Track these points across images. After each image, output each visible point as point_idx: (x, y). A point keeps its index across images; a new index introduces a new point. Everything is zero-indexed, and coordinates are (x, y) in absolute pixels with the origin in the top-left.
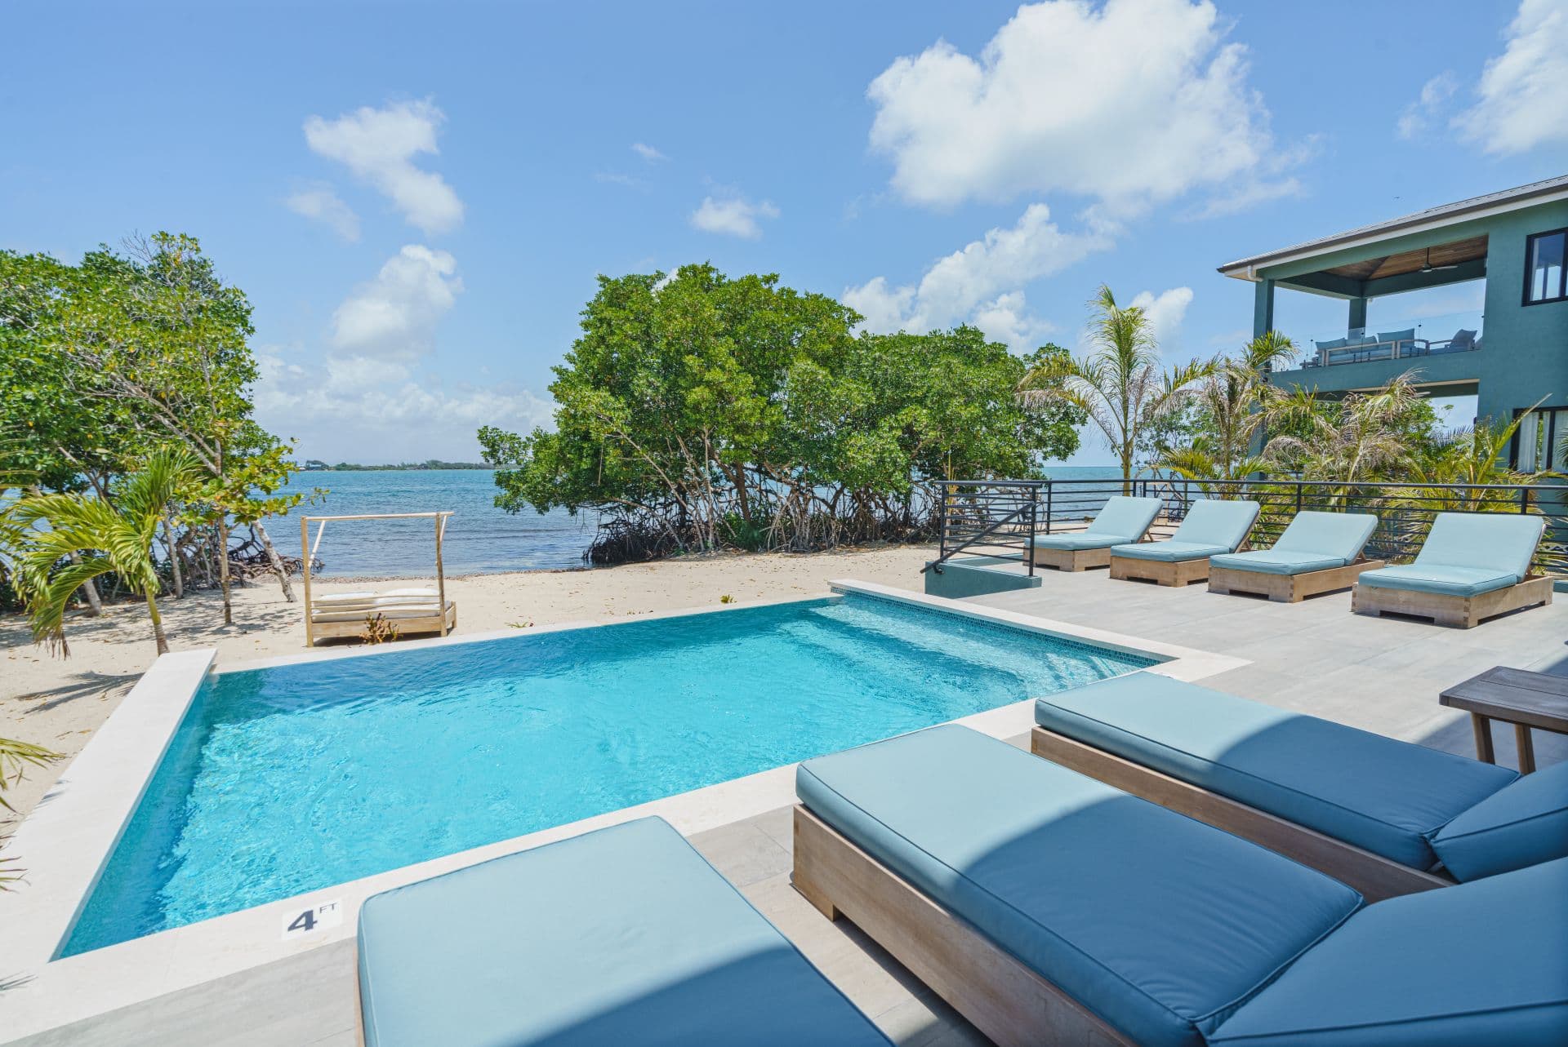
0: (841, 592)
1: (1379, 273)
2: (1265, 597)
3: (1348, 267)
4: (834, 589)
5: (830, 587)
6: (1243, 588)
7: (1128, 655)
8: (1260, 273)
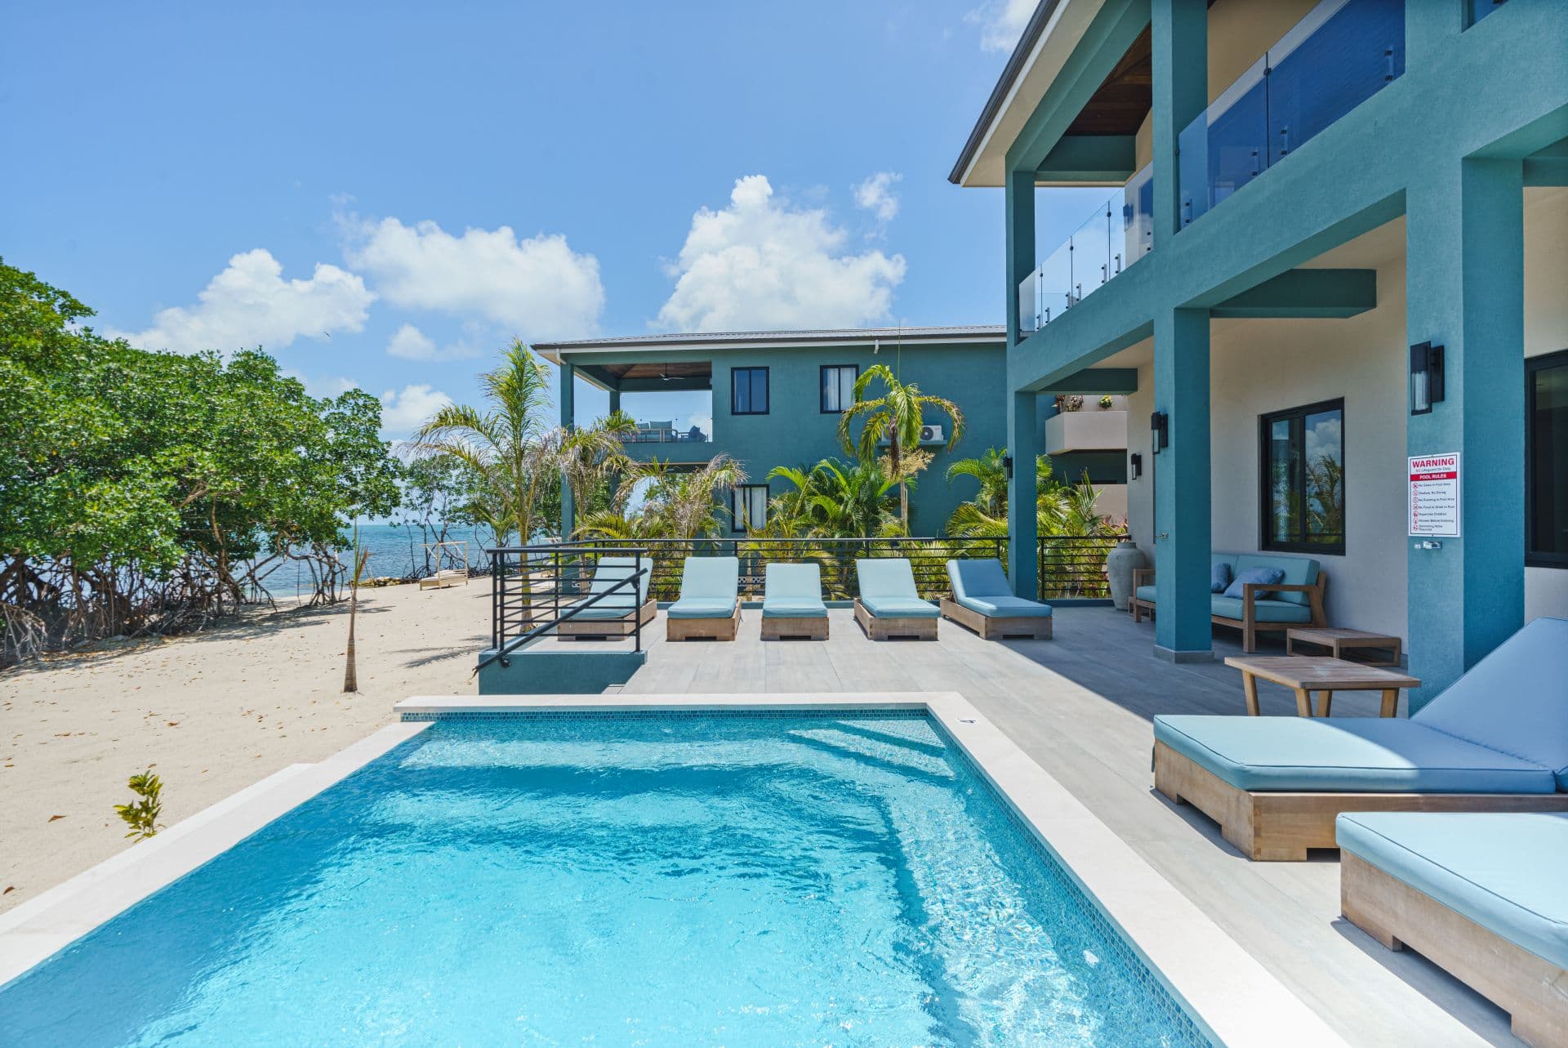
0: (427, 718)
1: (629, 374)
2: (808, 638)
3: (606, 366)
4: (409, 717)
5: (398, 716)
6: (790, 633)
7: (873, 711)
8: (563, 356)
